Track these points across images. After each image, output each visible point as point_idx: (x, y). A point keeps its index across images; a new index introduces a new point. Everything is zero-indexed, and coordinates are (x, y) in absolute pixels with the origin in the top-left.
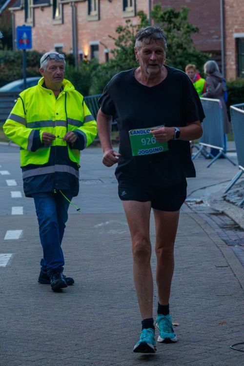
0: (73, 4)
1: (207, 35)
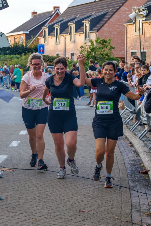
0: (64, 36)
1: (120, 51)
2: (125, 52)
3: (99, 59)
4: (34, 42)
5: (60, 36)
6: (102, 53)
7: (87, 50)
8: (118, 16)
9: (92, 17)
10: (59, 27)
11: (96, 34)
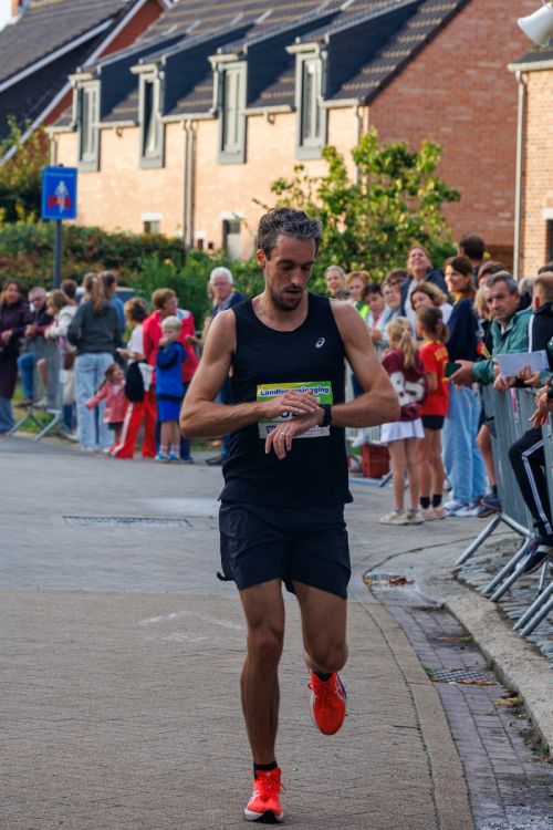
0: (188, 124)
1: (487, 211)
2: (512, 219)
3: (374, 252)
4: (26, 153)
5: (165, 125)
6: (389, 219)
7: (311, 205)
8: (482, 22)
9: (340, 21)
10: (162, 75)
11: (361, 120)
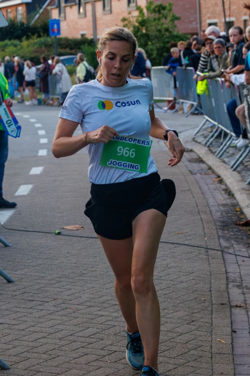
0: (92, 2)
1: (189, 22)
5: (85, 3)
6: (159, 27)
